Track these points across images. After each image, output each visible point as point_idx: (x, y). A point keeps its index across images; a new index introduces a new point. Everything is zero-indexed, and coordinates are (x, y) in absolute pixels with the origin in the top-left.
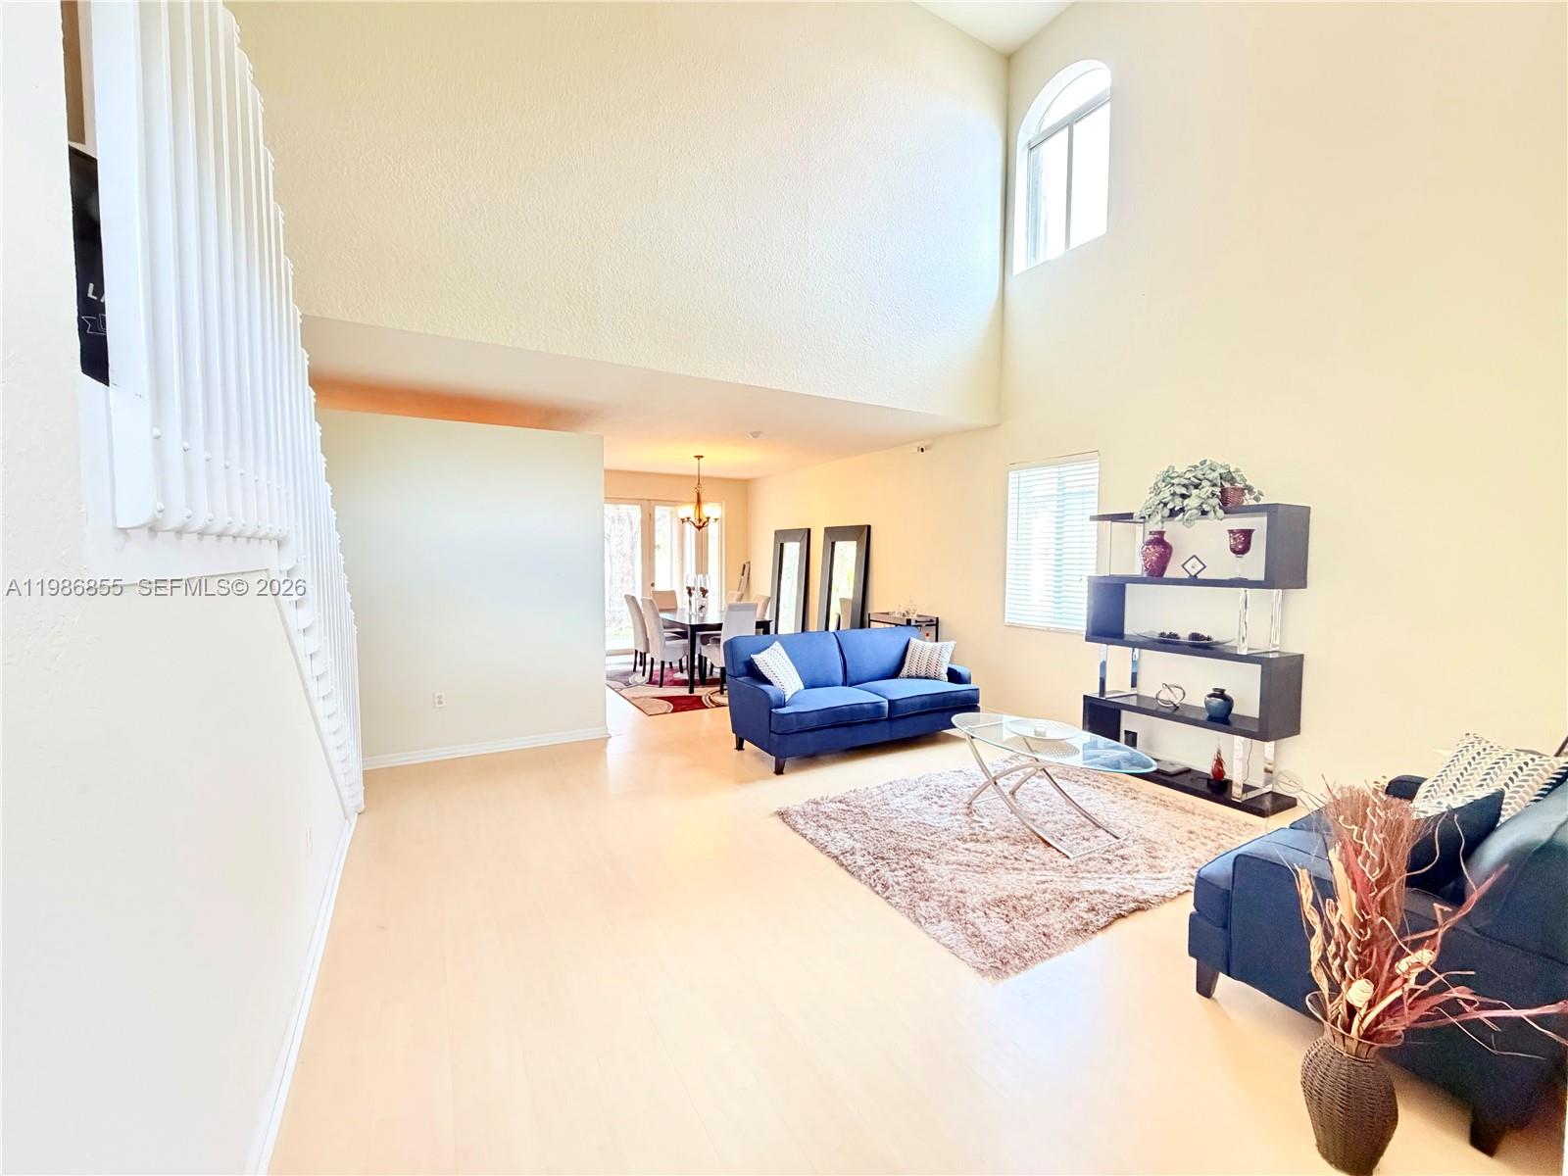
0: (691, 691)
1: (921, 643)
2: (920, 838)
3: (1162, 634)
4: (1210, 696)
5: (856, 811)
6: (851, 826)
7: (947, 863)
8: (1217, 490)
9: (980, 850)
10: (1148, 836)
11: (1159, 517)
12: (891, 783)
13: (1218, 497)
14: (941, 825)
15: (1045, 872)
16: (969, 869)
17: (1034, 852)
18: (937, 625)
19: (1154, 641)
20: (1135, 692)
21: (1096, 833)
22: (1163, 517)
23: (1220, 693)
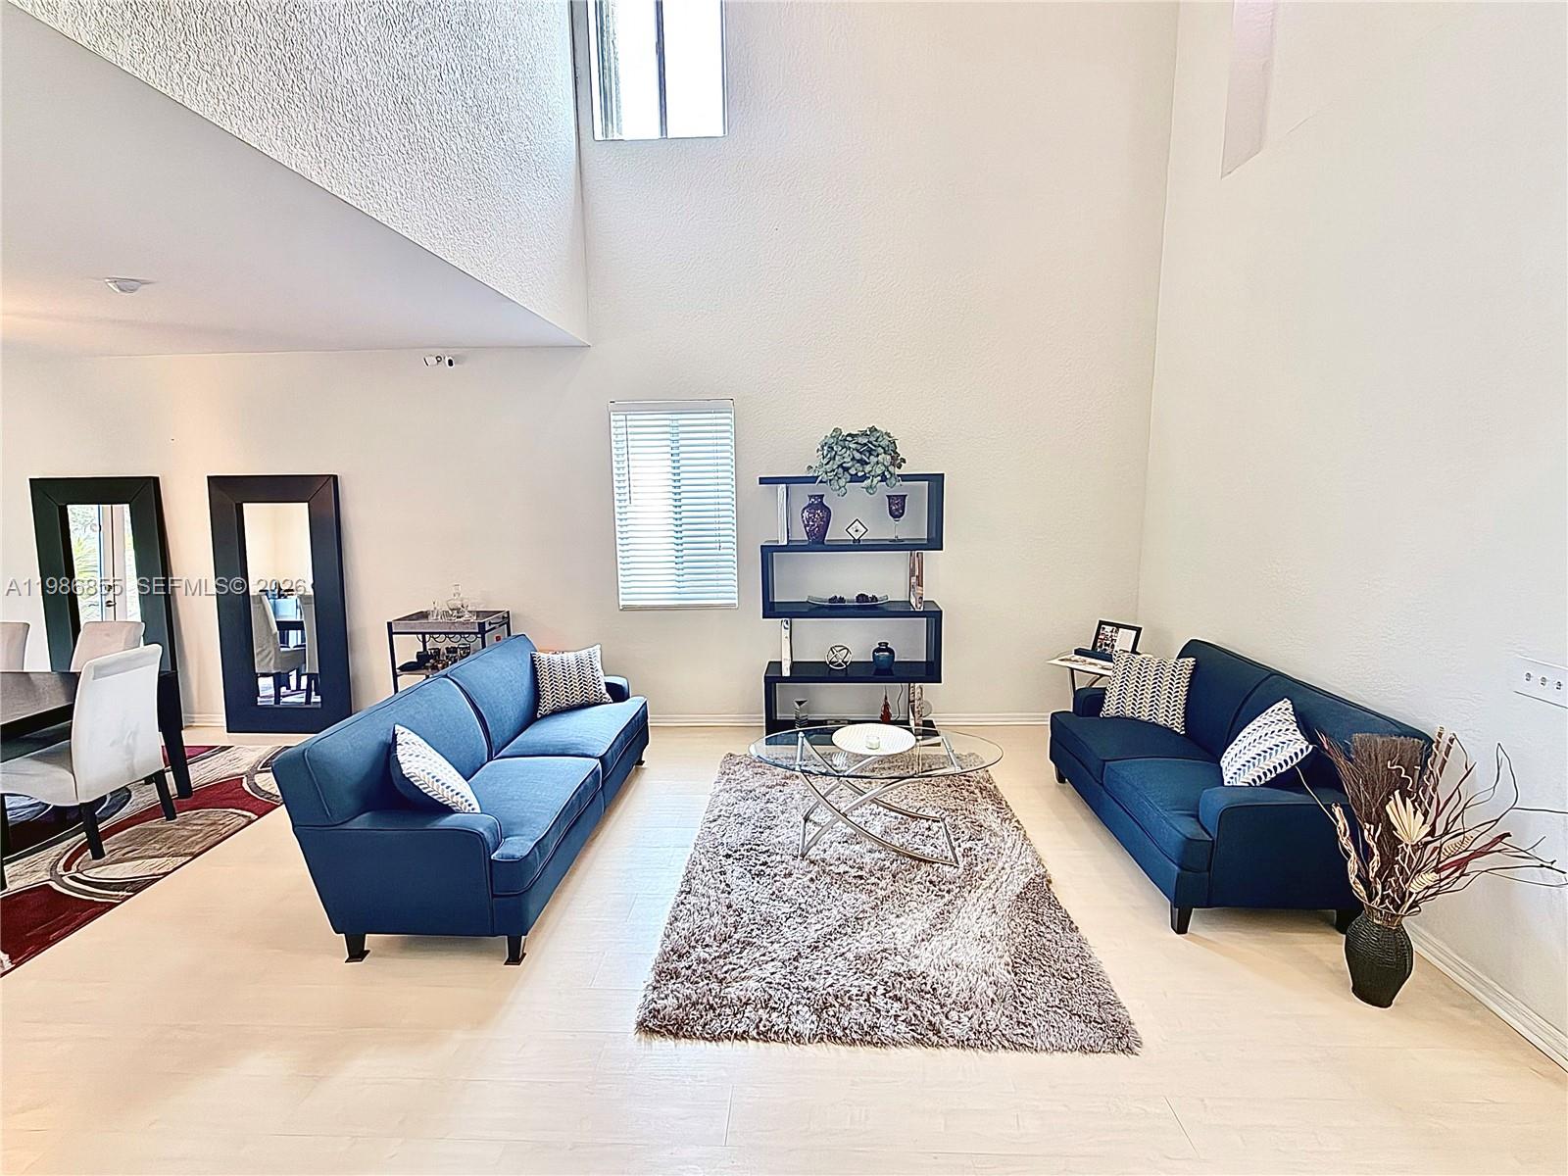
3: (831, 600)
4: (876, 651)
8: (889, 457)
18: (508, 623)
23: (883, 647)
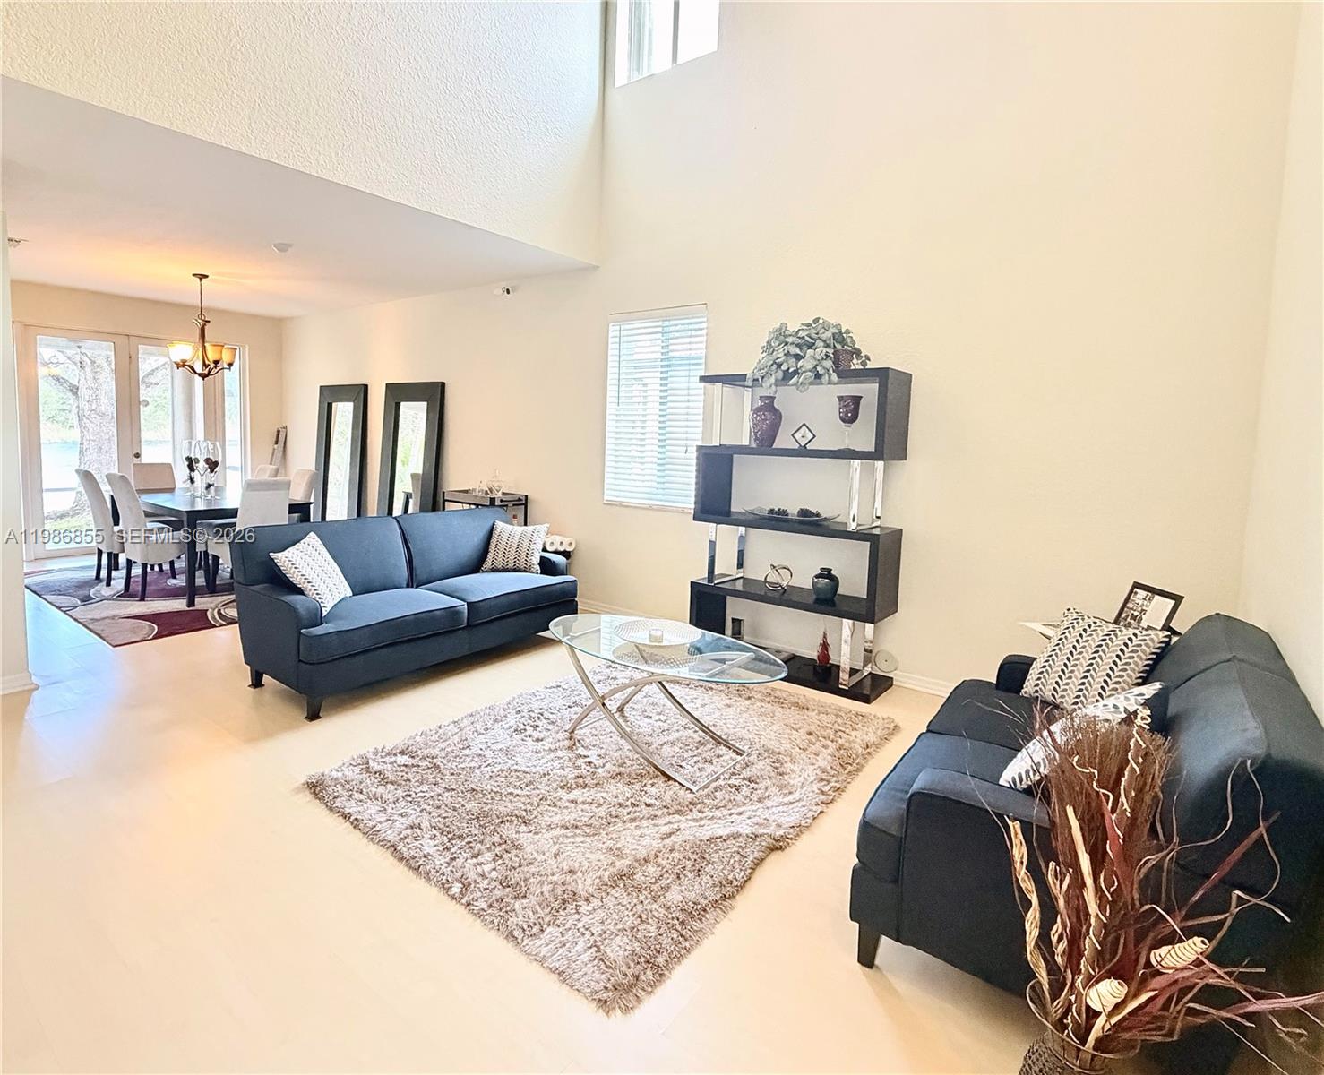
0: (191, 603)
1: (509, 527)
2: (511, 793)
3: (771, 511)
4: (817, 577)
5: (423, 764)
6: (417, 790)
7: (549, 828)
8: (831, 351)
9: (589, 800)
10: (772, 745)
11: (772, 380)
12: (472, 715)
13: (831, 359)
14: (538, 768)
15: (668, 819)
16: (578, 831)
17: (653, 791)
18: (526, 505)
19: (763, 518)
20: (741, 575)
21: (718, 752)
22: (776, 380)
23: (827, 574)
